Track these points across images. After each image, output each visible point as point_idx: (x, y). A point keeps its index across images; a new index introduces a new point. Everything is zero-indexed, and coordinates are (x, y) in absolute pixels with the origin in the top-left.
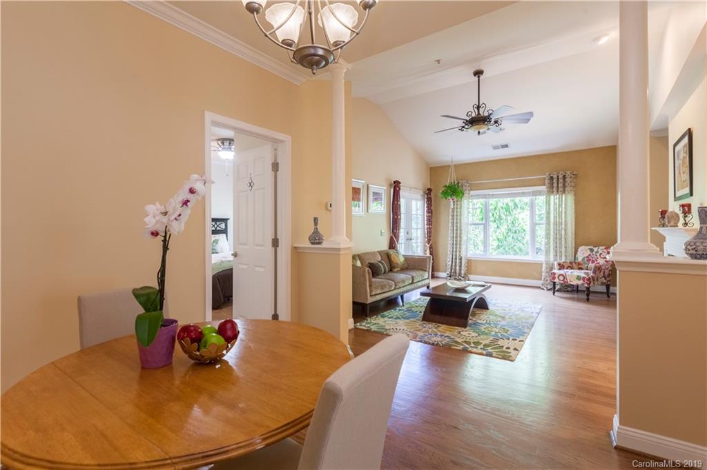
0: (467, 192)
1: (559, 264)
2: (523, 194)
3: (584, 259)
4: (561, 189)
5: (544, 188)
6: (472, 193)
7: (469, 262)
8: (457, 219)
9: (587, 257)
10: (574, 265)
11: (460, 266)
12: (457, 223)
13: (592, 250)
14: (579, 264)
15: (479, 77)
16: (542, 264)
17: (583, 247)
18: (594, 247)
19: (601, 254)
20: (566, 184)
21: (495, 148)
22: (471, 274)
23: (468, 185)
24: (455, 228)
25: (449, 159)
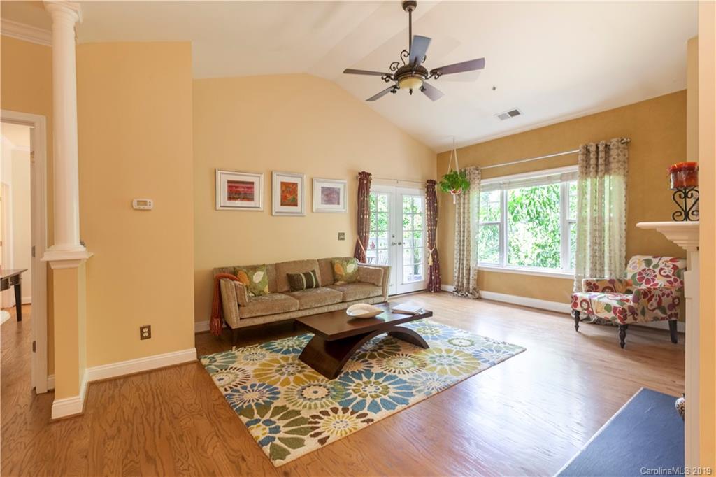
0: (477, 181)
1: (588, 283)
2: (550, 179)
3: (634, 276)
4: (601, 168)
5: (576, 169)
6: (484, 182)
7: (480, 273)
8: (464, 218)
9: (640, 274)
10: (618, 285)
11: (468, 279)
12: (464, 222)
13: (648, 262)
14: (627, 284)
15: (410, 10)
16: (573, 281)
17: (638, 257)
18: (654, 257)
19: (661, 269)
20: (611, 159)
21: (502, 117)
22: (483, 290)
23: (477, 172)
24: (462, 229)
25: (449, 140)
